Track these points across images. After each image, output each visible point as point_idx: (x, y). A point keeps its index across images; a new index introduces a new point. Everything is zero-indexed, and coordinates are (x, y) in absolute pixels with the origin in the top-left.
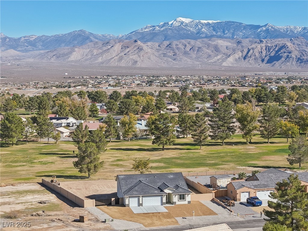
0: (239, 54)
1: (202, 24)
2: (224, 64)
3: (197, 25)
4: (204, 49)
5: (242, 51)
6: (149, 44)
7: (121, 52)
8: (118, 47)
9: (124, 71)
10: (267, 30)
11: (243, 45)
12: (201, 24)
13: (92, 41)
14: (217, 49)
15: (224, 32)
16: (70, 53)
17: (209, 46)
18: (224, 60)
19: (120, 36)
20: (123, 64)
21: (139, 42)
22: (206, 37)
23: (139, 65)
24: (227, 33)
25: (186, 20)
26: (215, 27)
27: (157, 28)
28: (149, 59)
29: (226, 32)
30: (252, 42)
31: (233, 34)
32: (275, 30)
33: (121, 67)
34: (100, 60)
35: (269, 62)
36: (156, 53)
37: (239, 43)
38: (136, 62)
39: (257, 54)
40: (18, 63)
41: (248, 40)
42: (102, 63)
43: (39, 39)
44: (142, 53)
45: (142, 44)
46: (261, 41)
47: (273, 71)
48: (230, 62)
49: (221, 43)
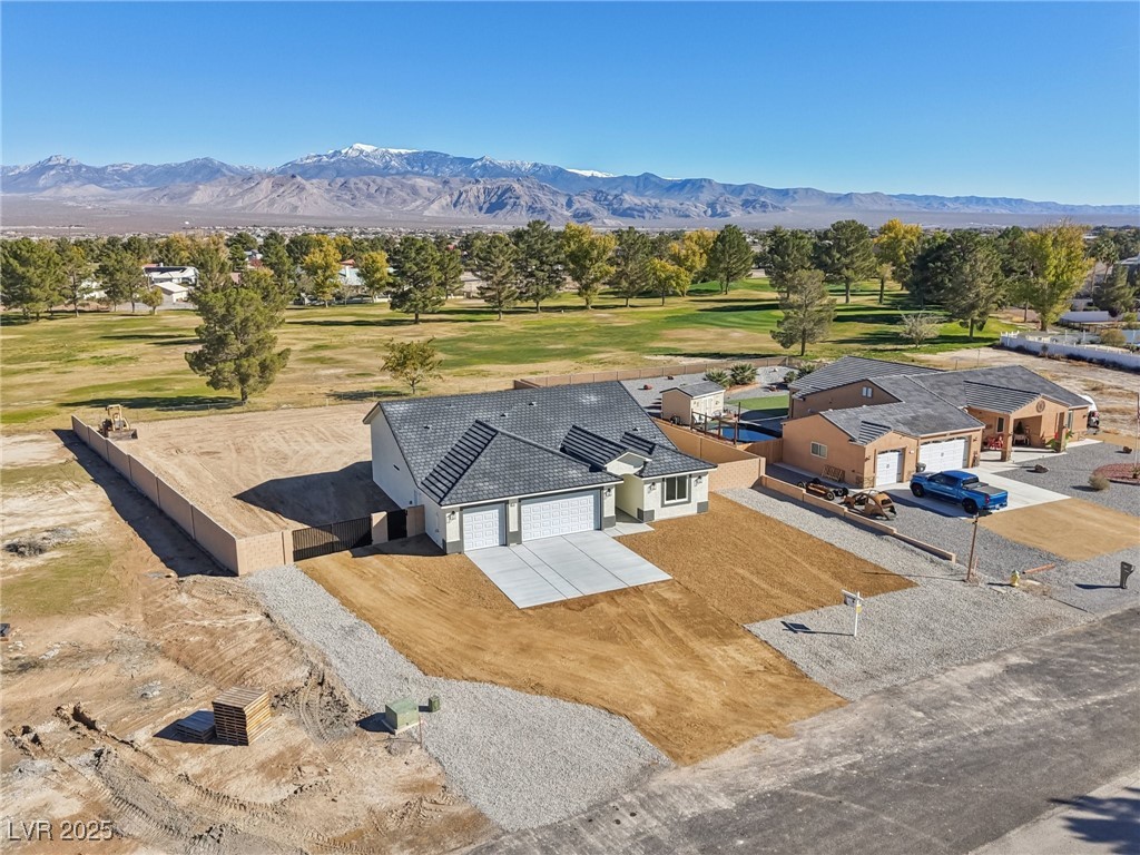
0: (446, 199)
1: (391, 154)
2: (426, 213)
3: (383, 156)
4: (396, 190)
5: (451, 195)
6: (314, 181)
7: (272, 192)
8: (266, 185)
9: (278, 220)
10: (484, 165)
11: (452, 185)
12: (389, 154)
13: (225, 175)
14: (414, 191)
15: (423, 167)
16: (191, 192)
17: (403, 185)
18: (425, 208)
19: (269, 169)
20: (276, 210)
21: (299, 178)
22: (397, 174)
23: (300, 212)
24: (427, 169)
25: (368, 148)
26: (411, 159)
27: (325, 159)
28: (316, 203)
29: (426, 167)
30: (463, 182)
31: (436, 171)
32: (495, 166)
33: (272, 215)
34: (240, 204)
35: (489, 211)
36: (326, 196)
37: (446, 182)
38: (297, 207)
39: (472, 200)
40: (105, 206)
41: (458, 179)
42: (244, 208)
43: (138, 170)
44: (304, 195)
45: (303, 181)
46: (477, 181)
47: (497, 223)
48: (434, 210)
49: (420, 182)
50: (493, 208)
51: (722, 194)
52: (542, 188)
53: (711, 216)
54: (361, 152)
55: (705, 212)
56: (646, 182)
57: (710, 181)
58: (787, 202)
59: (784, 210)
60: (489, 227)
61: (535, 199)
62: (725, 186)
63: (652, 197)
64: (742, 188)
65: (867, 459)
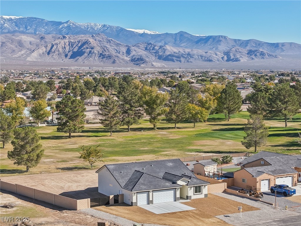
0: (42, 50)
1: (5, 19)
2: (29, 59)
4: (8, 44)
5: (46, 47)
10: (69, 27)
11: (47, 40)
12: (3, 19)
14: (20, 44)
15: (26, 28)
17: (12, 41)
18: (28, 55)
22: (9, 32)
24: (29, 29)
26: (17, 23)
29: (29, 27)
30: (55, 38)
31: (35, 30)
32: (77, 27)
35: (72, 57)
37: (42, 38)
39: (61, 50)
41: (50, 36)
46: (64, 37)
48: (34, 57)
49: (24, 38)
50: (75, 55)
51: (234, 46)
52: (109, 41)
53: (227, 61)
55: (223, 58)
56: (181, 37)
57: (225, 37)
58: (278, 52)
59: (276, 57)
60: (73, 68)
61: (104, 49)
62: (235, 41)
63: (186, 47)
64: (247, 42)
65: (258, 182)
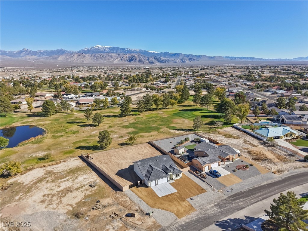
0: (119, 59)
2: (114, 62)
3: (104, 48)
4: (107, 57)
5: (120, 58)
6: (87, 54)
7: (78, 57)
8: (76, 55)
9: (79, 65)
10: (128, 50)
11: (120, 55)
13: (66, 53)
14: (111, 57)
15: (113, 50)
16: (58, 57)
17: (109, 55)
18: (114, 61)
19: (76, 51)
20: (79, 62)
21: (84, 54)
22: (107, 52)
23: (84, 62)
25: (100, 46)
26: (110, 49)
27: (90, 49)
28: (88, 60)
31: (116, 51)
32: (130, 50)
33: (78, 63)
34: (70, 60)
36: (90, 58)
37: (119, 54)
38: (83, 61)
39: (125, 59)
40: (37, 61)
41: (122, 54)
42: (71, 61)
43: (45, 52)
44: (85, 58)
45: (85, 55)
46: (126, 54)
47: (131, 65)
48: (116, 61)
49: (112, 54)
50: (130, 61)
51: (184, 57)
52: (142, 56)
53: (182, 62)
54: (98, 47)
55: (180, 61)
56: (166, 54)
57: (181, 54)
58: (199, 59)
60: (130, 66)
61: (140, 59)
62: (185, 55)
63: (168, 58)
64: (189, 55)
